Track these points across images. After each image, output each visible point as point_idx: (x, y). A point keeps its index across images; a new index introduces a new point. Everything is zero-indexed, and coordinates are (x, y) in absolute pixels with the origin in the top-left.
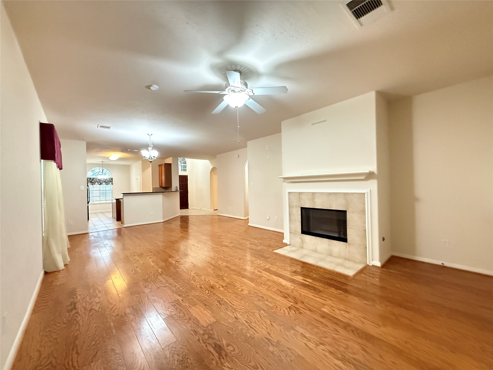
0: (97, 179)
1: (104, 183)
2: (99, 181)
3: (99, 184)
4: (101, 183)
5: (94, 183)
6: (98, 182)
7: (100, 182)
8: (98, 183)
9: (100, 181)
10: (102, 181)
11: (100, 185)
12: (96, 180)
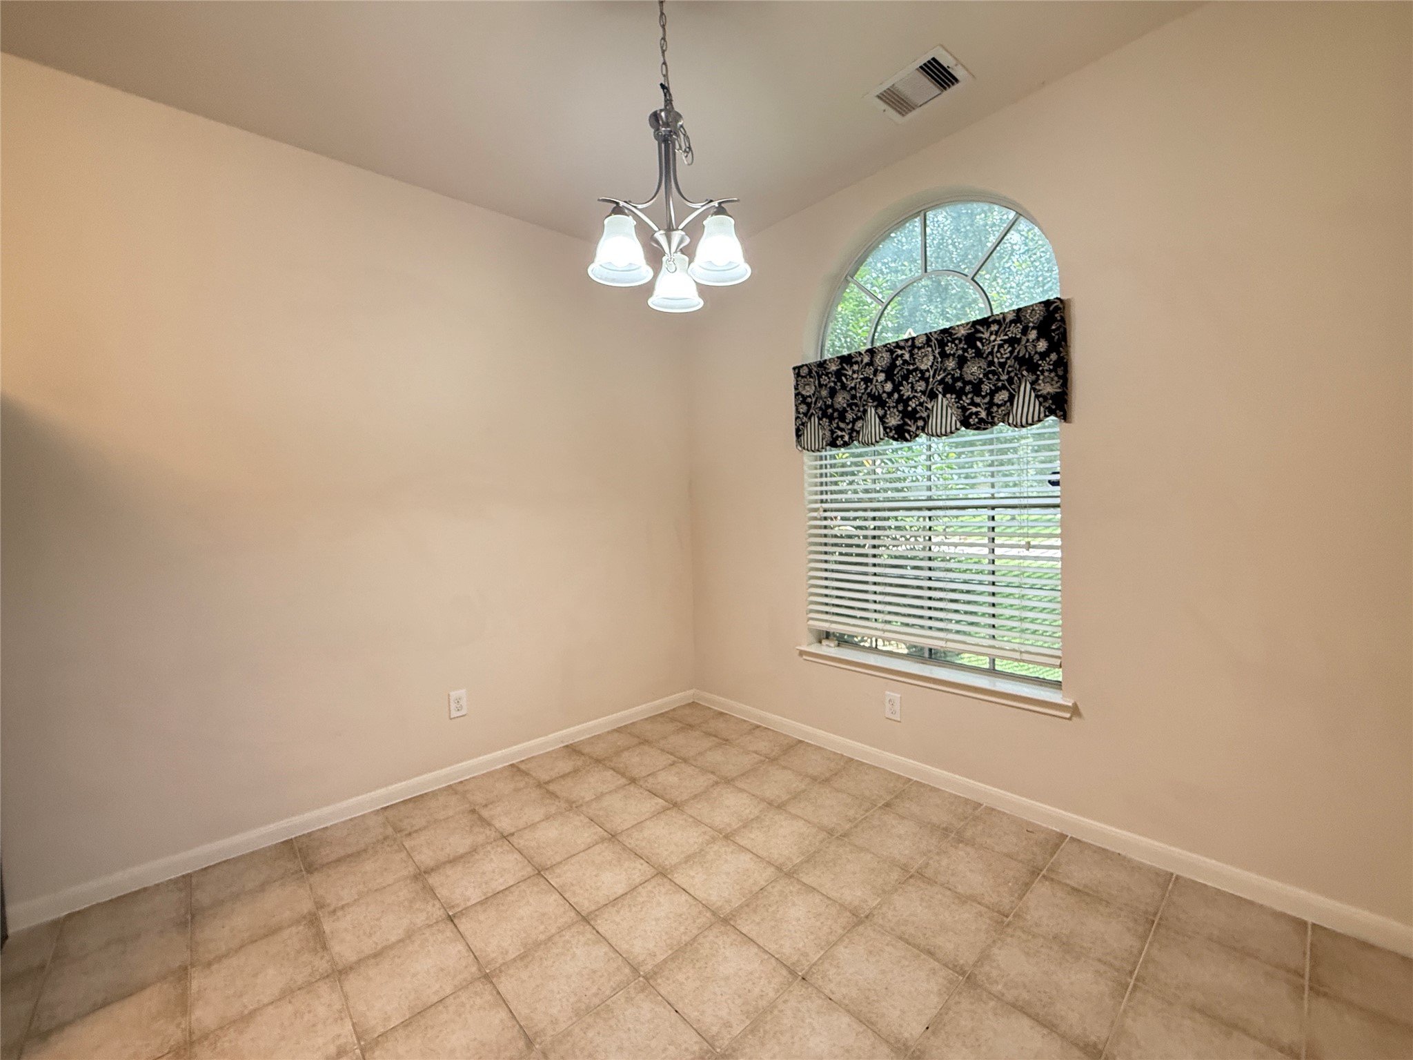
0: (871, 363)
1: (943, 409)
2: (896, 388)
3: (893, 421)
4: (912, 415)
5: (850, 416)
6: (880, 402)
7: (901, 399)
8: (882, 419)
9: (906, 378)
10: (921, 386)
11: (901, 434)
12: (869, 371)
